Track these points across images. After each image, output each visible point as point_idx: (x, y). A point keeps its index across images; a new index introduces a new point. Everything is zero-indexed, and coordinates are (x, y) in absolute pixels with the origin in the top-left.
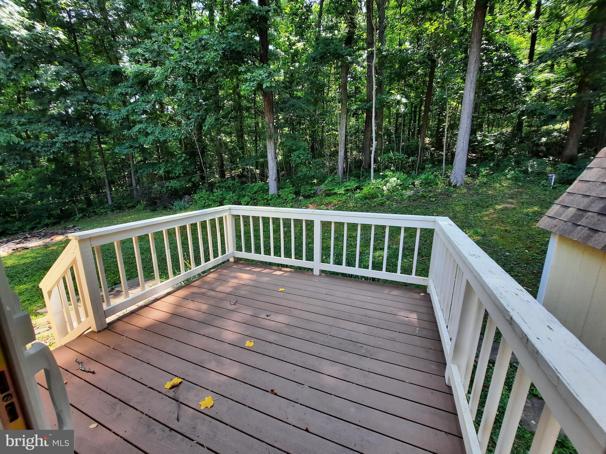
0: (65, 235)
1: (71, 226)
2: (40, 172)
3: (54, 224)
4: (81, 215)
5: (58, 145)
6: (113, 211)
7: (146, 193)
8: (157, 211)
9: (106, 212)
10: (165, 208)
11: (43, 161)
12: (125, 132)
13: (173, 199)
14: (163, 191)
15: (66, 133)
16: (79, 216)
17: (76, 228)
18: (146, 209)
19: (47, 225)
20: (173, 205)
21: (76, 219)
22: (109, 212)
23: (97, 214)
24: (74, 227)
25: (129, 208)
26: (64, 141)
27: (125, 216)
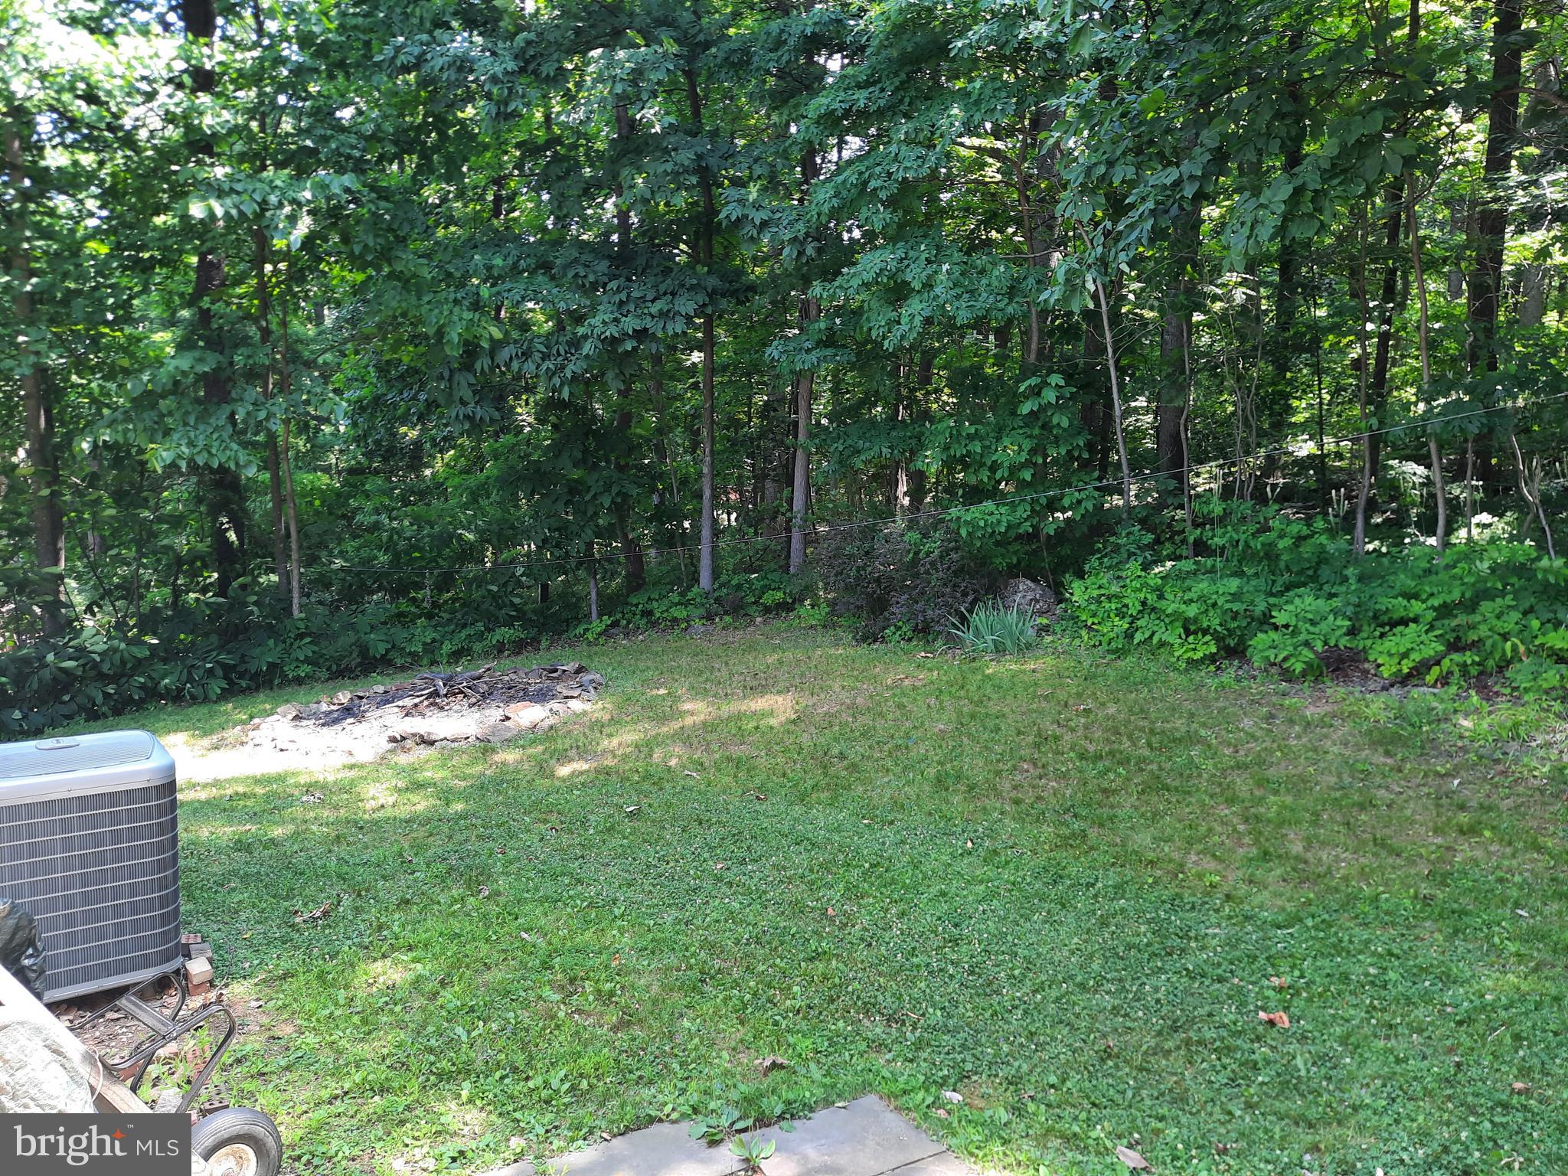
0: (548, 706)
1: (571, 667)
2: (512, 449)
3: (519, 647)
4: (607, 620)
5: (587, 348)
6: (709, 617)
7: (851, 556)
8: (884, 640)
9: (687, 620)
10: (924, 631)
11: (524, 414)
12: (817, 289)
13: (965, 594)
14: (928, 553)
15: (621, 303)
16: (598, 625)
17: (586, 678)
18: (834, 626)
19: (500, 648)
20: (963, 619)
21: (590, 636)
22: (697, 623)
23: (654, 624)
24: (579, 670)
25: (767, 610)
26: (608, 334)
27: (751, 648)
